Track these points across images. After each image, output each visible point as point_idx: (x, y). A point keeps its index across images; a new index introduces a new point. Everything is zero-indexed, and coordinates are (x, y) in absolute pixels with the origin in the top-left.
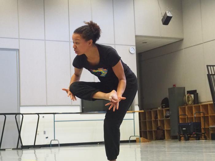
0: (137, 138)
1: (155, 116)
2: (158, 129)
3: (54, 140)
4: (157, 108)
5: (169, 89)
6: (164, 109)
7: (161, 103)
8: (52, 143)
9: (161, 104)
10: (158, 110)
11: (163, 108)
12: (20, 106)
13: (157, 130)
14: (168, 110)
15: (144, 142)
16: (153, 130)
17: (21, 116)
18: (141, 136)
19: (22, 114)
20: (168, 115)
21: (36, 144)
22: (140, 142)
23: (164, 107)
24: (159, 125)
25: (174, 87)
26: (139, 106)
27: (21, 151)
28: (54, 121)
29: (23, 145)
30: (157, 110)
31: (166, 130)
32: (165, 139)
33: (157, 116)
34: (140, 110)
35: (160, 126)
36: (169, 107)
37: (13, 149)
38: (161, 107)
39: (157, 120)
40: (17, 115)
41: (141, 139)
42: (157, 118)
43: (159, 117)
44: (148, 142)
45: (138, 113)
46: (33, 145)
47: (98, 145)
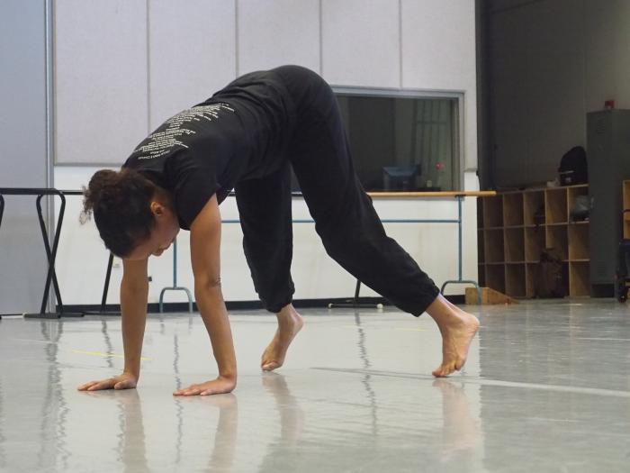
0: (467, 289)
1: (536, 214)
2: (544, 257)
3: (173, 289)
4: (544, 184)
5: (590, 116)
6: (568, 188)
7: (559, 166)
8: (166, 300)
9: (560, 170)
10: (548, 191)
11: (563, 183)
12: (54, 164)
13: (543, 260)
14: (584, 192)
15: (494, 304)
16: (527, 261)
17: (57, 198)
18: (482, 283)
19: (62, 194)
20: (584, 208)
21: (108, 302)
22: (478, 302)
23: (569, 179)
24: (548, 245)
25: (609, 108)
26: (477, 174)
27: (58, 323)
29: (65, 302)
30: (543, 192)
31: (572, 263)
32: (568, 294)
33: (544, 214)
34: (481, 190)
35: (551, 249)
36: (586, 182)
37: (28, 317)
38: (557, 180)
39: (544, 228)
40: (45, 197)
41: (485, 291)
42: (543, 220)
43: (548, 214)
44: (509, 302)
45: (475, 199)
46: (100, 302)
47: (330, 310)
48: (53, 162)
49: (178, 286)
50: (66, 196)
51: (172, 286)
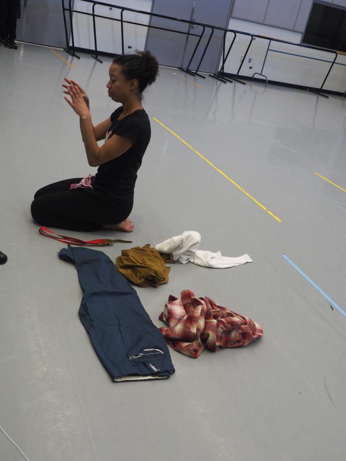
3: (261, 75)
8: (255, 77)
19: (235, 32)
21: (239, 74)
28: (268, 50)
29: (225, 71)
46: (236, 73)
47: (307, 92)
48: (230, 16)
49: (262, 74)
50: (237, 34)
51: (260, 73)
